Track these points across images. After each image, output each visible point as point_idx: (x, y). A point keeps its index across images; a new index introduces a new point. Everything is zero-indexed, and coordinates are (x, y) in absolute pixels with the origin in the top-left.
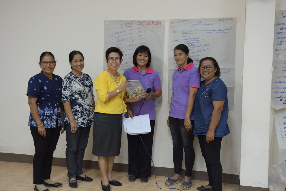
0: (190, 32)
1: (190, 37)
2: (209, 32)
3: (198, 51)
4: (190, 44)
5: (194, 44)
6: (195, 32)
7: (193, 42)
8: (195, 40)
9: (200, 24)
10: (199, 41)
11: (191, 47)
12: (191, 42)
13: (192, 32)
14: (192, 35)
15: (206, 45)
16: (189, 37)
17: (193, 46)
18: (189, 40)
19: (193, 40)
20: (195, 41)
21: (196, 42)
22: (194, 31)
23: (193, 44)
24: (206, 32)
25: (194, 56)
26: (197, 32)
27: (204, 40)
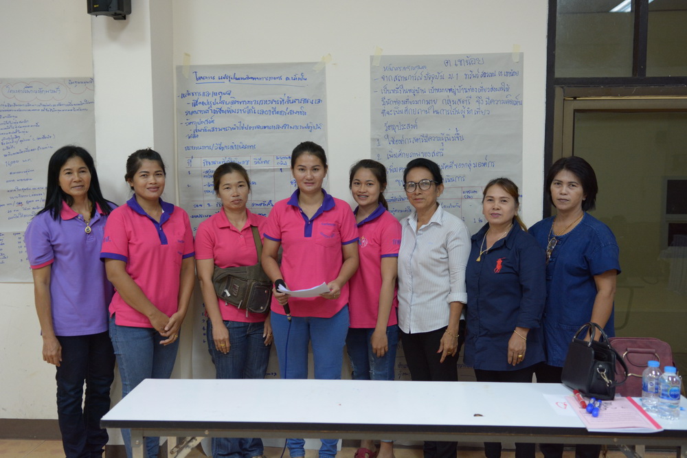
0: (6, 108)
1: (8, 120)
2: (48, 108)
3: (27, 150)
4: (9, 136)
5: (18, 134)
6: (17, 108)
7: (14, 130)
8: (18, 125)
9: (29, 89)
10: (27, 129)
11: (11, 141)
12: (11, 130)
13: (10, 108)
14: (12, 113)
15: (44, 137)
16: (6, 119)
17: (15, 140)
18: (5, 126)
19: (13, 125)
20: (18, 129)
21: (21, 130)
22: (15, 105)
23: (13, 135)
24: (42, 108)
25: (17, 162)
26: (21, 108)
27: (37, 125)
